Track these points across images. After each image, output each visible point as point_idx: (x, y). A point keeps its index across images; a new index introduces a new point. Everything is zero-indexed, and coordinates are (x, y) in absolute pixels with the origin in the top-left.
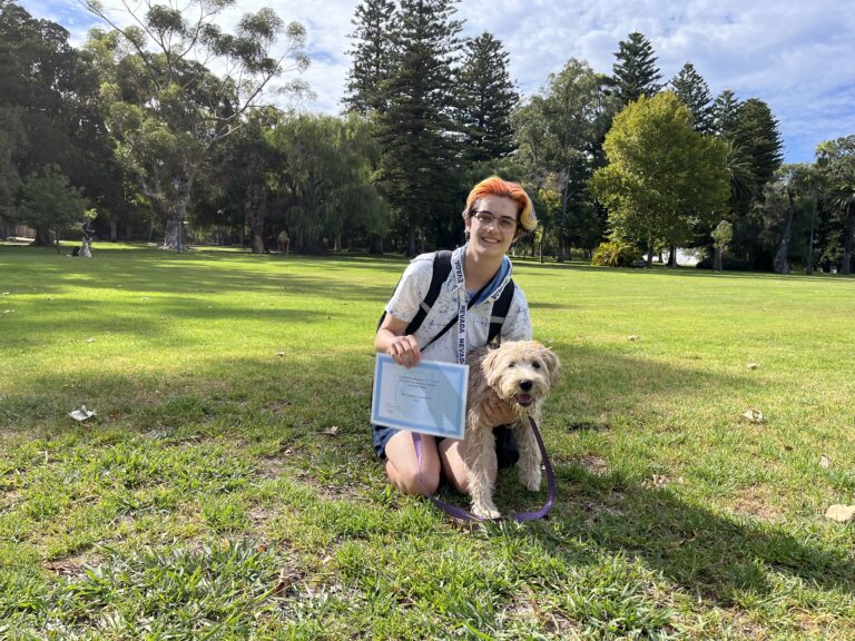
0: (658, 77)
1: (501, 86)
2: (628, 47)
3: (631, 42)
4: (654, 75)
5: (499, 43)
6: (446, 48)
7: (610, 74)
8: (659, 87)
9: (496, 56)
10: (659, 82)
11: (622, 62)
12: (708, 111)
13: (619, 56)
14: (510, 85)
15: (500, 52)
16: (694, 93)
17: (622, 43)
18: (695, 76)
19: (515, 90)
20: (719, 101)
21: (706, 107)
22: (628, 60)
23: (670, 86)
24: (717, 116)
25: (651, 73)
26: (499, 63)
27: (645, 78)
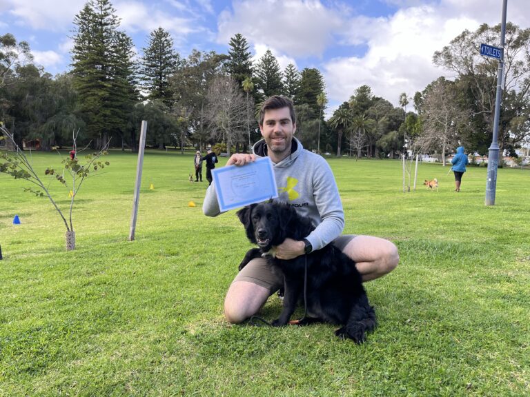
0: (250, 57)
1: (170, 57)
2: (235, 41)
3: (236, 38)
5: (167, 33)
9: (166, 40)
10: (252, 59)
11: (233, 48)
13: (232, 45)
16: (271, 65)
17: (232, 39)
18: (272, 57)
20: (287, 69)
21: (278, 72)
23: (260, 60)
26: (169, 45)
27: (245, 57)
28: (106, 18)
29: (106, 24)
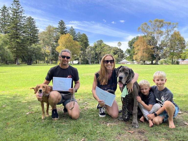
0: (66, 29)
3: (61, 22)
4: (66, 28)
5: (33, 19)
6: (23, 21)
7: (58, 27)
8: (67, 30)
9: (33, 21)
10: (67, 29)
11: (59, 25)
12: (76, 35)
13: (59, 24)
14: (36, 27)
15: (33, 20)
16: (73, 32)
17: (59, 22)
18: (73, 29)
19: (38, 29)
20: (78, 34)
21: (75, 34)
22: (61, 25)
23: (69, 30)
24: (78, 36)
25: (65, 28)
26: (34, 23)
27: (64, 28)
28: (19, 10)
29: (18, 13)
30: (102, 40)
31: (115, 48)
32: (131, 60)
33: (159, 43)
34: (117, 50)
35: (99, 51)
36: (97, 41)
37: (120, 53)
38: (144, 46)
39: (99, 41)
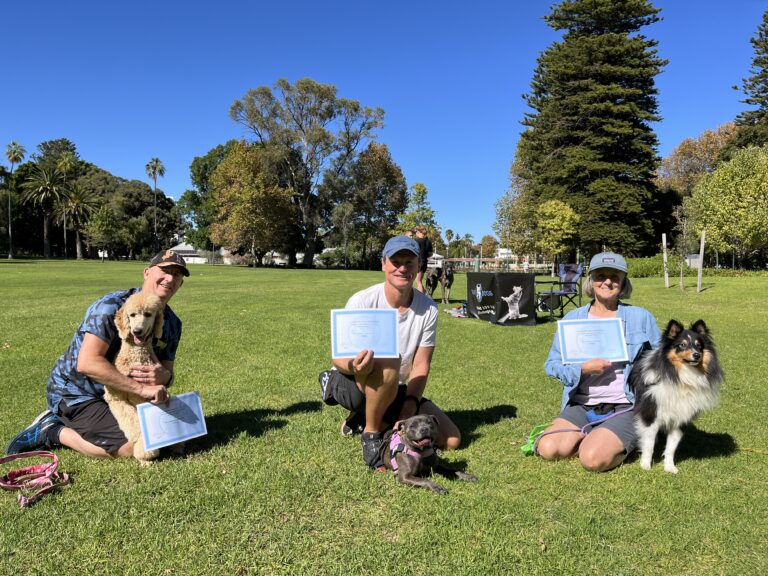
30: (68, 143)
31: (136, 184)
32: (204, 244)
33: (317, 180)
34: (146, 199)
35: (39, 194)
36: (44, 144)
37: (157, 209)
38: (258, 187)
39: (51, 142)
